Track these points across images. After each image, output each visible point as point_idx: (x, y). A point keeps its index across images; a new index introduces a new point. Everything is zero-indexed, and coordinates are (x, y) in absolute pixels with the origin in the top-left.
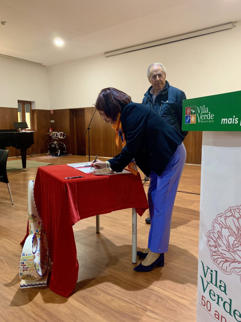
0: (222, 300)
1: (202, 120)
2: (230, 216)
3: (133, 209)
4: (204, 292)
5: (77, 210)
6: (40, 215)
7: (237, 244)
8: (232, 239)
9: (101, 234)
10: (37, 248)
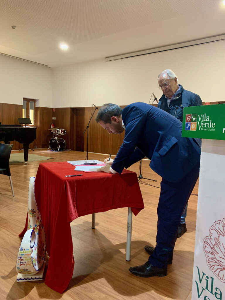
1: (202, 128)
3: (128, 208)
4: (199, 297)
5: (76, 208)
6: (39, 210)
9: (96, 229)
10: (35, 242)
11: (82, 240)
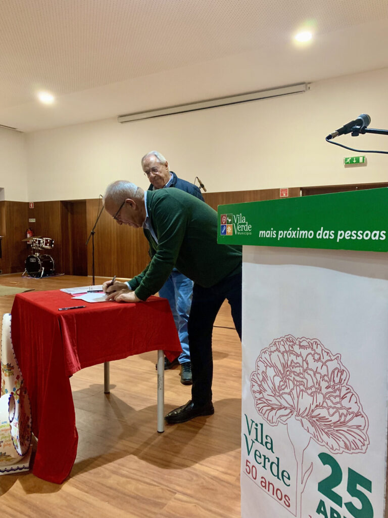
0: (269, 461)
1: (239, 231)
2: (274, 351)
3: (158, 352)
4: (249, 455)
5: (77, 355)
6: (19, 364)
7: (283, 385)
8: (277, 380)
9: (112, 394)
10: (14, 414)
11: (90, 411)
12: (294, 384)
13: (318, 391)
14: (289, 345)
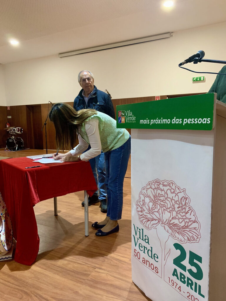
0: (147, 249)
1: (128, 121)
2: (149, 188)
3: (85, 191)
4: (136, 246)
5: (37, 194)
6: (4, 200)
7: (154, 207)
8: (151, 204)
9: (59, 216)
10: (2, 228)
11: (46, 226)
12: (160, 206)
13: (173, 210)
14: (157, 185)
